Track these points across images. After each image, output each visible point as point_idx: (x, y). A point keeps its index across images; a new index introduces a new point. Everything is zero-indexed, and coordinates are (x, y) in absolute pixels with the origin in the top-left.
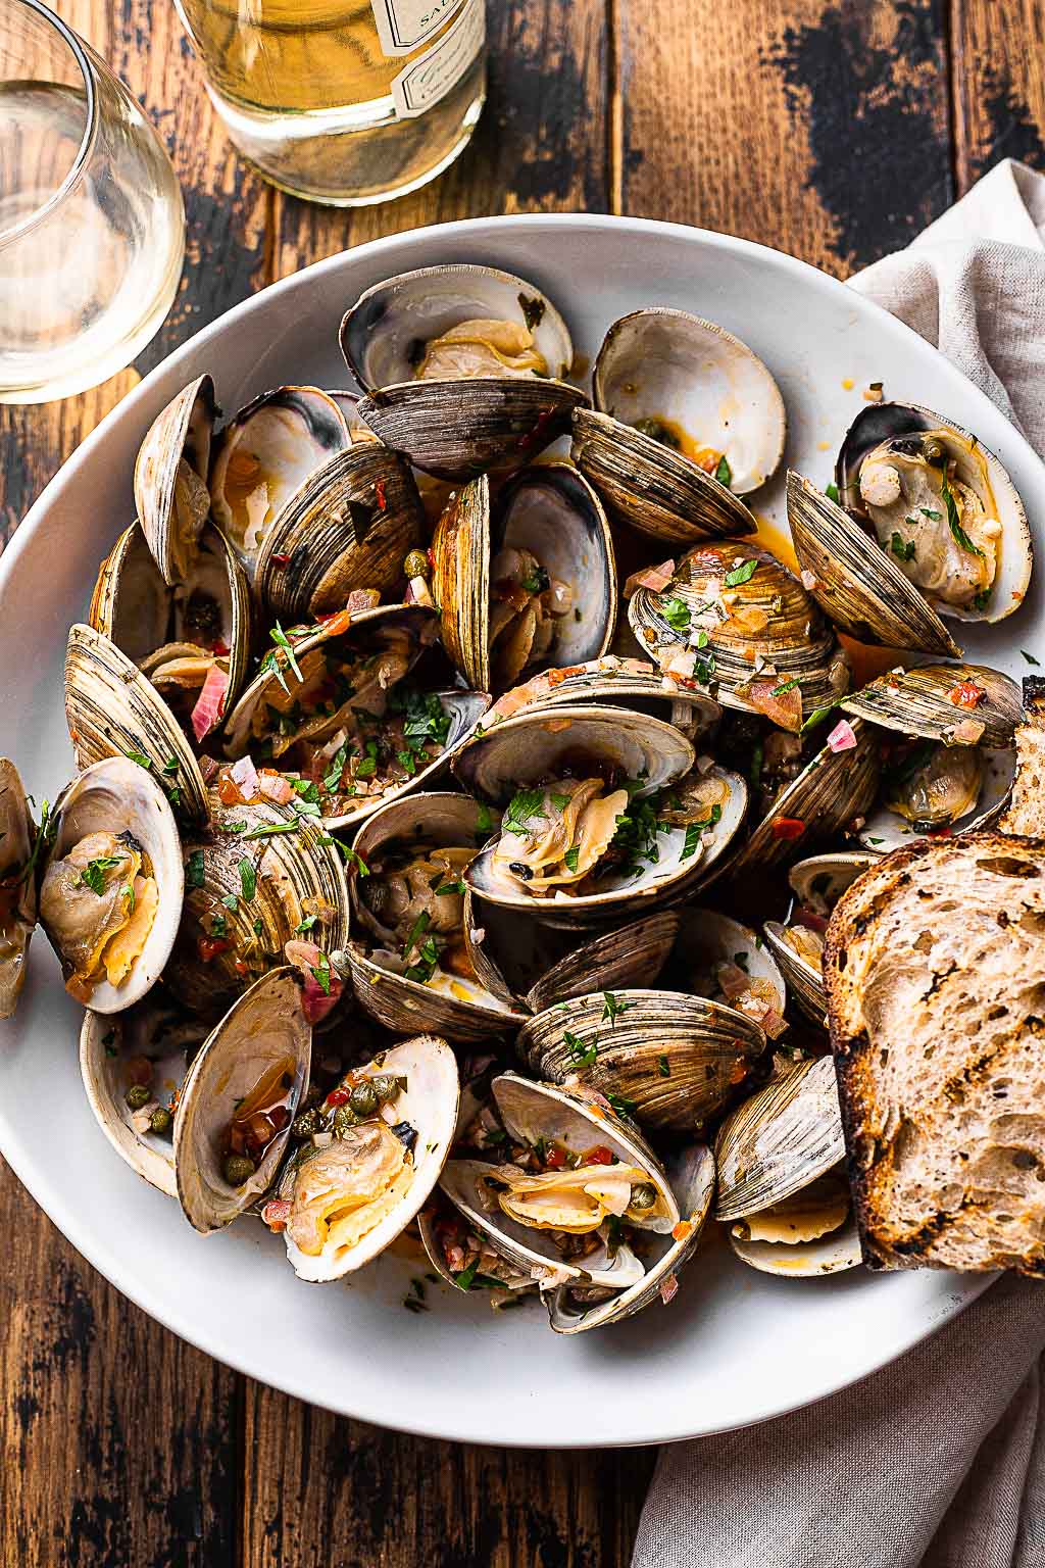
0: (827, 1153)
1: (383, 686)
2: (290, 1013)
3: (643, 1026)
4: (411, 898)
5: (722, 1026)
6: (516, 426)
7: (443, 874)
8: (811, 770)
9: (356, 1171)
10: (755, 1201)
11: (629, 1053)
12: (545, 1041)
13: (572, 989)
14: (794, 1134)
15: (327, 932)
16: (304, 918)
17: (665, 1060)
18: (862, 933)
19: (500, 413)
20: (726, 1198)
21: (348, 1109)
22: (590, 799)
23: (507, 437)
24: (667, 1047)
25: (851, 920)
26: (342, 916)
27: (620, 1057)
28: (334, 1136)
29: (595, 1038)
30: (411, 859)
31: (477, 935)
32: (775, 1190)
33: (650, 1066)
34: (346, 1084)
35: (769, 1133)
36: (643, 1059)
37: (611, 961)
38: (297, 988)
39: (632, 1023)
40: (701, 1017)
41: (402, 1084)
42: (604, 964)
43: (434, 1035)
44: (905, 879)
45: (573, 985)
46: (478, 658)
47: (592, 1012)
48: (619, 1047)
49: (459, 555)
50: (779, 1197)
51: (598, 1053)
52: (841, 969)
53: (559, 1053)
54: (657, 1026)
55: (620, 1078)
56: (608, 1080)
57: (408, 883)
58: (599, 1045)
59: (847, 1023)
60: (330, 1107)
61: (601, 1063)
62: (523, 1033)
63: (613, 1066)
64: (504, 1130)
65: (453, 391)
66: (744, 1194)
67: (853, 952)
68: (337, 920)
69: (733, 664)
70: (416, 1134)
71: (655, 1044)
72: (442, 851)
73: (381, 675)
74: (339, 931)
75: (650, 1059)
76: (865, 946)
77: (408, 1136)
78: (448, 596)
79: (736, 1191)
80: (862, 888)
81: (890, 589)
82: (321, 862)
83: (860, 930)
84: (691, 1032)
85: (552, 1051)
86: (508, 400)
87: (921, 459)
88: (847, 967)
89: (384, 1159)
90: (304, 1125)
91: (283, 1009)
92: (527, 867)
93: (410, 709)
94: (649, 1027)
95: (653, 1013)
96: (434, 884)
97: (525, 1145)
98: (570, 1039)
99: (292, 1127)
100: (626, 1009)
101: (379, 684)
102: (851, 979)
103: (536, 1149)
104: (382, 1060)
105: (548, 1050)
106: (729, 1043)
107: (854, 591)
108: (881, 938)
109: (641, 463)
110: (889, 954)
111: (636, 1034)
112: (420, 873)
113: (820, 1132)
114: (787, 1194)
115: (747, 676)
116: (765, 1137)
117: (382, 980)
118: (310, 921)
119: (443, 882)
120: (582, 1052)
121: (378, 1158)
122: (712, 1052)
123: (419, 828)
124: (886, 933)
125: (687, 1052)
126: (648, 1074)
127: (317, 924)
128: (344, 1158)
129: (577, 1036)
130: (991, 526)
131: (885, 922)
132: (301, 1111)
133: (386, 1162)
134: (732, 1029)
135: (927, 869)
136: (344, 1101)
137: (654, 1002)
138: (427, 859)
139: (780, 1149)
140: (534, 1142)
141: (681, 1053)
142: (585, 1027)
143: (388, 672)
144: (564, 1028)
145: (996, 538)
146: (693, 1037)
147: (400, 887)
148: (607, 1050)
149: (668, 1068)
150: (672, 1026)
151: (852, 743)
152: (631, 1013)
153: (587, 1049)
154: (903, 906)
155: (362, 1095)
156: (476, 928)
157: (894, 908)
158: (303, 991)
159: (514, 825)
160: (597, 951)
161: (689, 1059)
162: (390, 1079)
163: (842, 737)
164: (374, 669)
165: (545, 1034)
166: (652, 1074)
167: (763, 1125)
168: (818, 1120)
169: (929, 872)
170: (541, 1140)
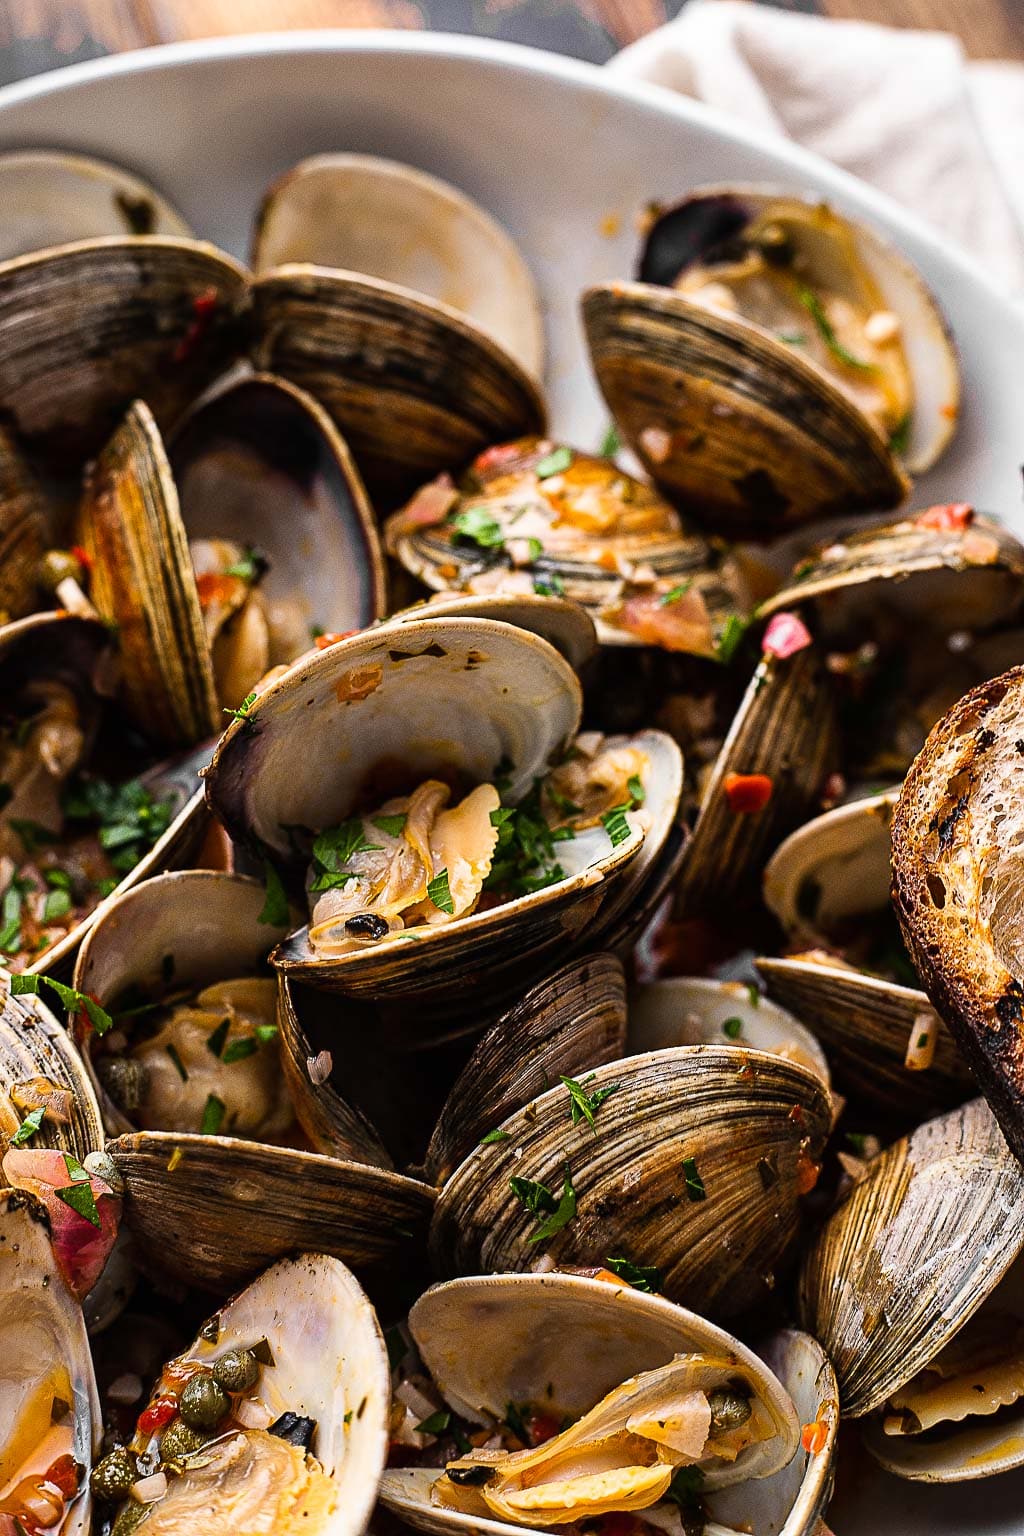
0: (1007, 1226)
1: (54, 768)
2: (40, 1282)
3: (639, 1121)
4: (185, 1077)
5: (765, 1086)
6: (165, 322)
7: (226, 1024)
8: (758, 691)
9: (231, 1508)
10: (916, 1349)
11: (629, 1177)
12: (480, 1212)
13: (506, 1097)
14: (937, 1226)
15: (67, 1133)
16: (22, 1117)
17: (688, 1169)
18: (952, 840)
19: (135, 302)
20: (860, 1372)
21: (180, 1427)
22: (436, 814)
23: (155, 346)
24: (688, 1144)
25: (924, 831)
26: (85, 1103)
27: (617, 1188)
28: (171, 1476)
29: (564, 1170)
30: (167, 1013)
31: (320, 1064)
32: (946, 1316)
33: (673, 1188)
34: (163, 1390)
35: (896, 1239)
36: (657, 1179)
37: (555, 1032)
38: (40, 1232)
39: (622, 1120)
40: (730, 1078)
41: (262, 1354)
42: (547, 1039)
43: (293, 1255)
44: (988, 739)
45: (504, 1088)
46: (192, 672)
47: (550, 1126)
48: (609, 1171)
49: (126, 519)
50: (956, 1322)
51: (579, 1196)
52: (940, 904)
53: (510, 1224)
54: (663, 1113)
55: (626, 1227)
56: (606, 1239)
57: (172, 1051)
58: (575, 1179)
59: (982, 979)
60: (146, 1438)
61: (587, 1213)
62: (439, 1215)
63: (610, 1208)
64: (444, 1407)
65: (60, 273)
66: (893, 1348)
67: (946, 871)
68: (78, 1112)
69: (588, 577)
70: (312, 1424)
71: (667, 1147)
72: (215, 989)
73: (46, 750)
74: (86, 1127)
75: (667, 1173)
76: (964, 857)
77: (299, 1431)
78: (121, 593)
79: (877, 1349)
80: (925, 775)
81: (789, 389)
82: (26, 1028)
83: (947, 837)
84: (721, 1107)
85: (497, 1227)
86: (145, 278)
87: (753, 263)
88: (948, 897)
89: (273, 1474)
90: (112, 1471)
91: (26, 1273)
92: (375, 917)
93: (102, 807)
94: (651, 1118)
95: (651, 1092)
96: (216, 1043)
97: (487, 1425)
98: (522, 1187)
99: (92, 1481)
100: (604, 1101)
101: (45, 769)
102: (961, 913)
103: (508, 1423)
104: (215, 1329)
105: (488, 1229)
106: (782, 1114)
107: (736, 417)
108: (983, 839)
109: (366, 327)
110: (1005, 858)
111: (631, 1138)
112: (189, 1029)
113: (979, 1205)
114: (969, 1311)
115: (614, 589)
116: (892, 1246)
117: (188, 1157)
118: (33, 1120)
119: (230, 1040)
120: (550, 1206)
121: (262, 1477)
122: (763, 1136)
123: (168, 963)
124: (988, 829)
125: (724, 1145)
126: (670, 1204)
127: (47, 1125)
128: (200, 1496)
129: (535, 1180)
130: (881, 325)
131: (978, 817)
132: (100, 1455)
133: (276, 1477)
134: (780, 1088)
135: (1014, 716)
136: (168, 1418)
137: (649, 1073)
138: (195, 1006)
139: (925, 1253)
140: (501, 1413)
141: (717, 1149)
142: (542, 1159)
143: (56, 744)
144: (508, 1174)
145: (893, 342)
146: (726, 1116)
147: (161, 1063)
148: (591, 1184)
149: (699, 1182)
150: (688, 1105)
151: (803, 639)
152: (615, 1103)
153: (557, 1195)
154: (997, 782)
155: (199, 1394)
156: (315, 1054)
157: (986, 789)
158: (51, 1235)
159: (326, 882)
160: (530, 1014)
161: (730, 1157)
162: (238, 1352)
163: (785, 636)
164: (29, 744)
165: (478, 1200)
166: (676, 1202)
167: (878, 1234)
168: (969, 1189)
169: (1019, 720)
170: (510, 1408)
